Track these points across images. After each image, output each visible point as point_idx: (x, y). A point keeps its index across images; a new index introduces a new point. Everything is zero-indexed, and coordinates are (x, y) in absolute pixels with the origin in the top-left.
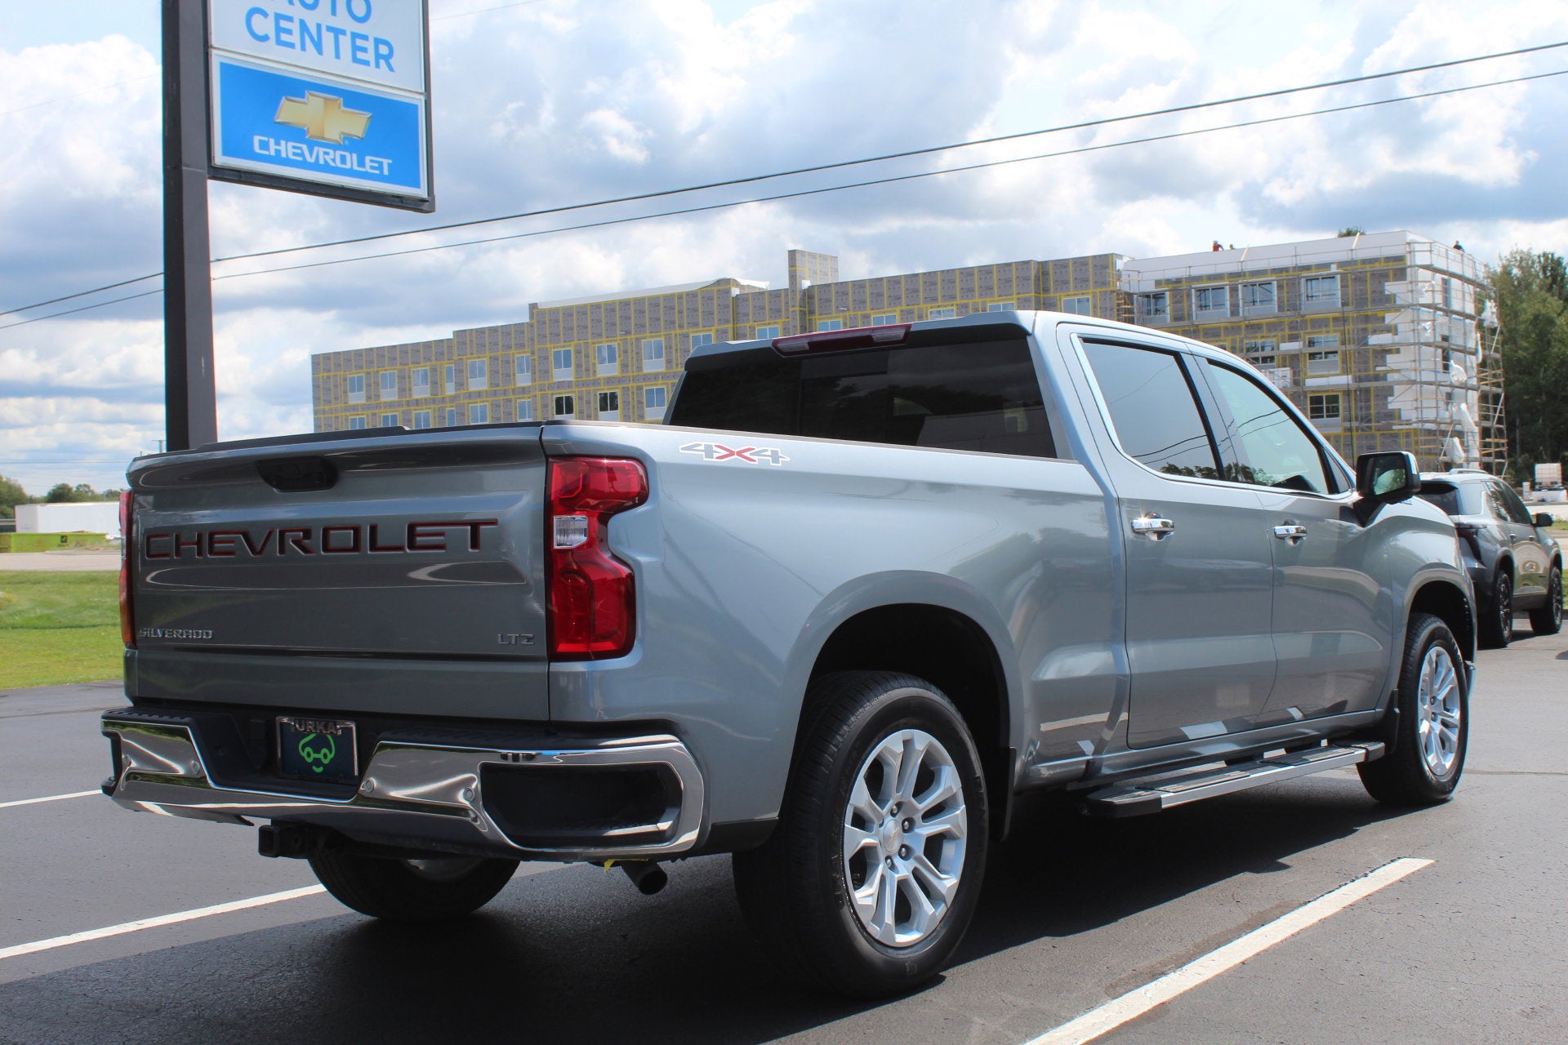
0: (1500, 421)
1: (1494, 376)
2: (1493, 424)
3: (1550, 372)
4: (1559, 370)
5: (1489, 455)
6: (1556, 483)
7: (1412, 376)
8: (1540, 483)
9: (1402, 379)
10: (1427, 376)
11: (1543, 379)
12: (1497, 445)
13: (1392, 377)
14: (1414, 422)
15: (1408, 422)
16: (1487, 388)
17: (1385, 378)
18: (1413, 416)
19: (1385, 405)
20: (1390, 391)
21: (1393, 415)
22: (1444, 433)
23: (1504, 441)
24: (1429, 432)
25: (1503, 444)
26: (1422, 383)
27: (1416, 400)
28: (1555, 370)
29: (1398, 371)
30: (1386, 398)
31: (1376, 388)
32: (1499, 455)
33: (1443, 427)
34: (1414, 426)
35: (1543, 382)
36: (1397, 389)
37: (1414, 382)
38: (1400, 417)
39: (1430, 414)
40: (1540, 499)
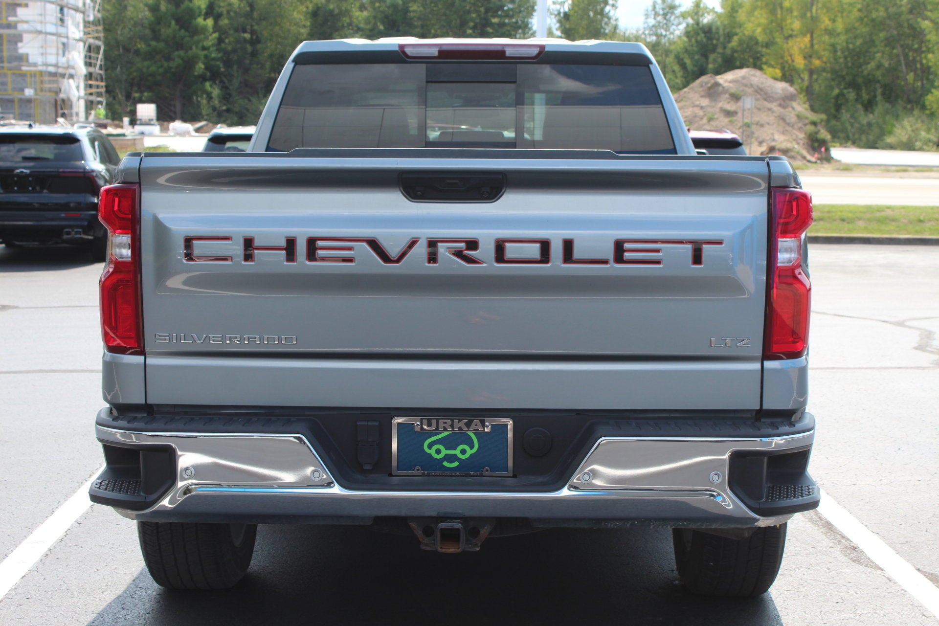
0: (101, 68)
1: (97, 31)
2: (97, 70)
3: (126, 31)
4: (133, 29)
5: (91, 94)
6: (152, 120)
7: (39, 27)
8: (141, 120)
9: (32, 29)
10: (51, 29)
11: (121, 35)
12: (98, 87)
13: (21, 27)
14: (40, 65)
15: (35, 65)
16: (91, 41)
17: (15, 27)
18: (39, 60)
19: (16, 49)
20: (19, 38)
21: (22, 59)
22: (63, 76)
23: (103, 84)
24: (51, 74)
25: (102, 87)
26: (47, 33)
27: (42, 47)
28: (130, 30)
29: (27, 22)
30: (16, 43)
31: (9, 35)
32: (99, 94)
33: (61, 71)
34: (40, 68)
35: (120, 38)
36: (26, 37)
37: (40, 32)
38: (27, 60)
39: (52, 59)
40: (141, 132)
